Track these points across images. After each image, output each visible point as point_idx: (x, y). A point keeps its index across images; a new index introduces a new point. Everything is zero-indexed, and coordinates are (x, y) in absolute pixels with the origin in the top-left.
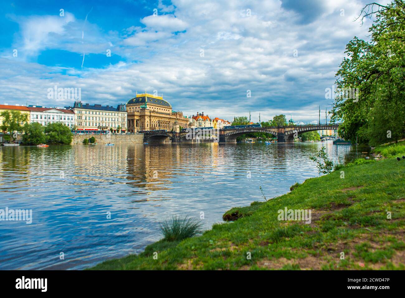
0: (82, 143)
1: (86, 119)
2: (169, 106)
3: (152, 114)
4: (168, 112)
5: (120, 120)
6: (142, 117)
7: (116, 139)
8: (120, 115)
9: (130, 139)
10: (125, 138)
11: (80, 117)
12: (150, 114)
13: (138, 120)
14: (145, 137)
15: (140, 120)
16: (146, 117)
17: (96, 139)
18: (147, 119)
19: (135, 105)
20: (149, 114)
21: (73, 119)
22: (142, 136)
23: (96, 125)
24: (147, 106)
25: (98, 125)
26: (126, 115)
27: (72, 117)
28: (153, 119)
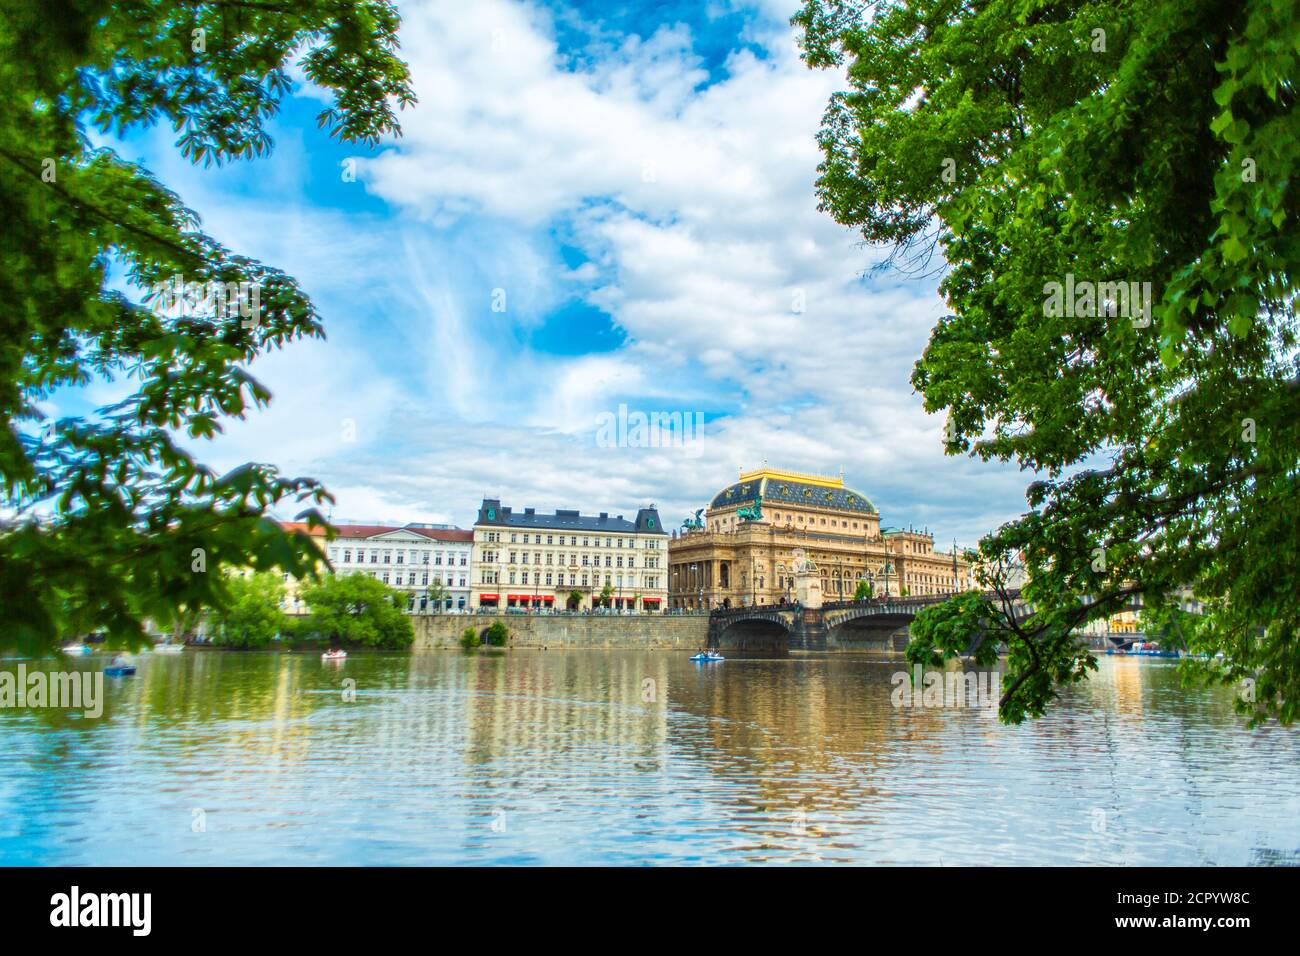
0: (454, 646)
1: (512, 560)
2: (869, 509)
3: (779, 540)
4: (860, 532)
5: (639, 562)
6: (741, 551)
7: (590, 630)
8: (640, 543)
9: (647, 632)
10: (627, 627)
11: (489, 557)
12: (772, 539)
13: (730, 562)
14: (713, 627)
15: (736, 562)
16: (754, 553)
17: (512, 631)
18: (760, 560)
19: (729, 512)
20: (766, 540)
21: (468, 562)
22: (701, 623)
23: (549, 582)
24: (765, 512)
25: (555, 581)
26: (664, 546)
27: (464, 554)
28: (785, 556)
